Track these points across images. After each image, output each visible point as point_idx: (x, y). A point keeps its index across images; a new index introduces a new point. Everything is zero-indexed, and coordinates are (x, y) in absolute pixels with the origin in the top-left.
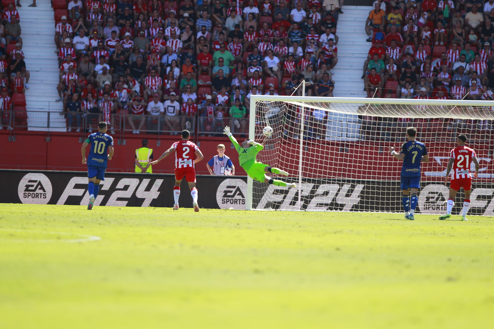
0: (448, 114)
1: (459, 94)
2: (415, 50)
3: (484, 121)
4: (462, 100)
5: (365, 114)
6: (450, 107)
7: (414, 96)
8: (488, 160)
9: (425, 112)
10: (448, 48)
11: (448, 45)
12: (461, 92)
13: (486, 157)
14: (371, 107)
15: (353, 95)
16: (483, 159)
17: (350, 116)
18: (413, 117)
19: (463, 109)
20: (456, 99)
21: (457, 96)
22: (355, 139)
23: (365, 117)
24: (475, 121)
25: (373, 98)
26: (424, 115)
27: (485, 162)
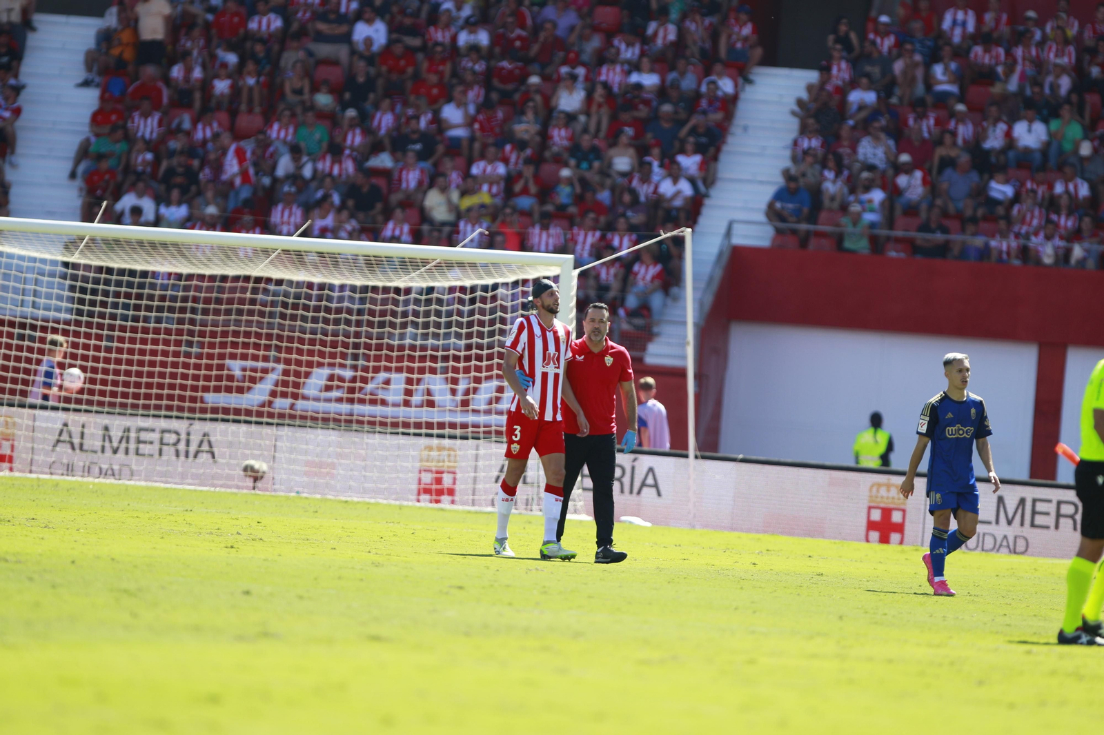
0: (262, 266)
1: (289, 223)
2: (195, 123)
3: (342, 288)
4: (294, 238)
5: (75, 258)
6: (266, 252)
7: (187, 223)
8: (348, 374)
9: (209, 260)
10: (268, 122)
11: (269, 115)
12: (292, 220)
13: (342, 366)
14: (94, 244)
15: (50, 215)
16: (338, 371)
17: (43, 261)
18: (185, 270)
19: (297, 258)
20: (280, 234)
21: (285, 229)
22: (63, 316)
23: (75, 266)
24: (322, 287)
25: (95, 225)
26: (208, 266)
27: (341, 379)
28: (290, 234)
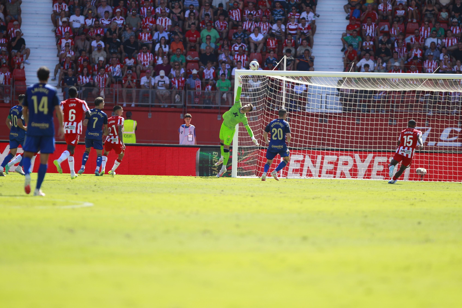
0: (420, 86)
1: (431, 68)
2: (390, 28)
3: (455, 93)
4: (433, 74)
5: (342, 87)
6: (422, 80)
7: (388, 70)
8: (459, 130)
9: (398, 85)
10: (420, 26)
11: (420, 22)
12: (433, 66)
13: (456, 127)
14: (350, 80)
15: (331, 69)
16: (454, 129)
17: (329, 89)
18: (388, 89)
19: (435, 82)
20: (428, 72)
21: (429, 70)
22: (338, 111)
23: (342, 90)
24: (446, 93)
25: (350, 72)
26: (397, 88)
27: (456, 132)
28: (431, 72)
